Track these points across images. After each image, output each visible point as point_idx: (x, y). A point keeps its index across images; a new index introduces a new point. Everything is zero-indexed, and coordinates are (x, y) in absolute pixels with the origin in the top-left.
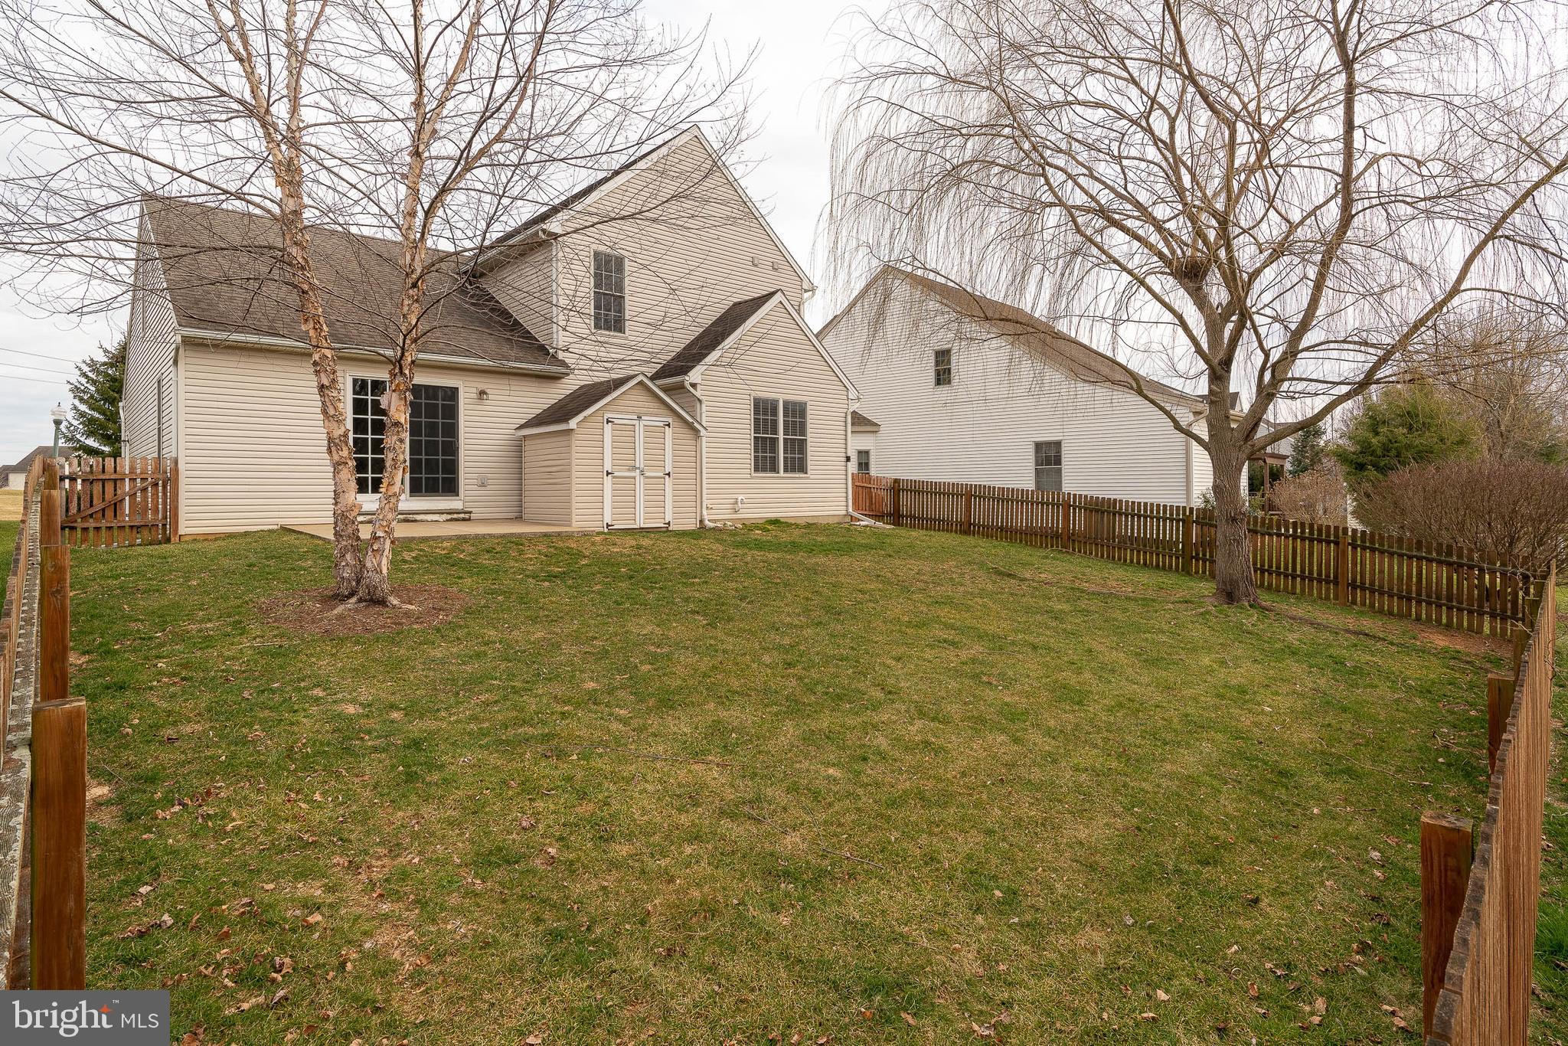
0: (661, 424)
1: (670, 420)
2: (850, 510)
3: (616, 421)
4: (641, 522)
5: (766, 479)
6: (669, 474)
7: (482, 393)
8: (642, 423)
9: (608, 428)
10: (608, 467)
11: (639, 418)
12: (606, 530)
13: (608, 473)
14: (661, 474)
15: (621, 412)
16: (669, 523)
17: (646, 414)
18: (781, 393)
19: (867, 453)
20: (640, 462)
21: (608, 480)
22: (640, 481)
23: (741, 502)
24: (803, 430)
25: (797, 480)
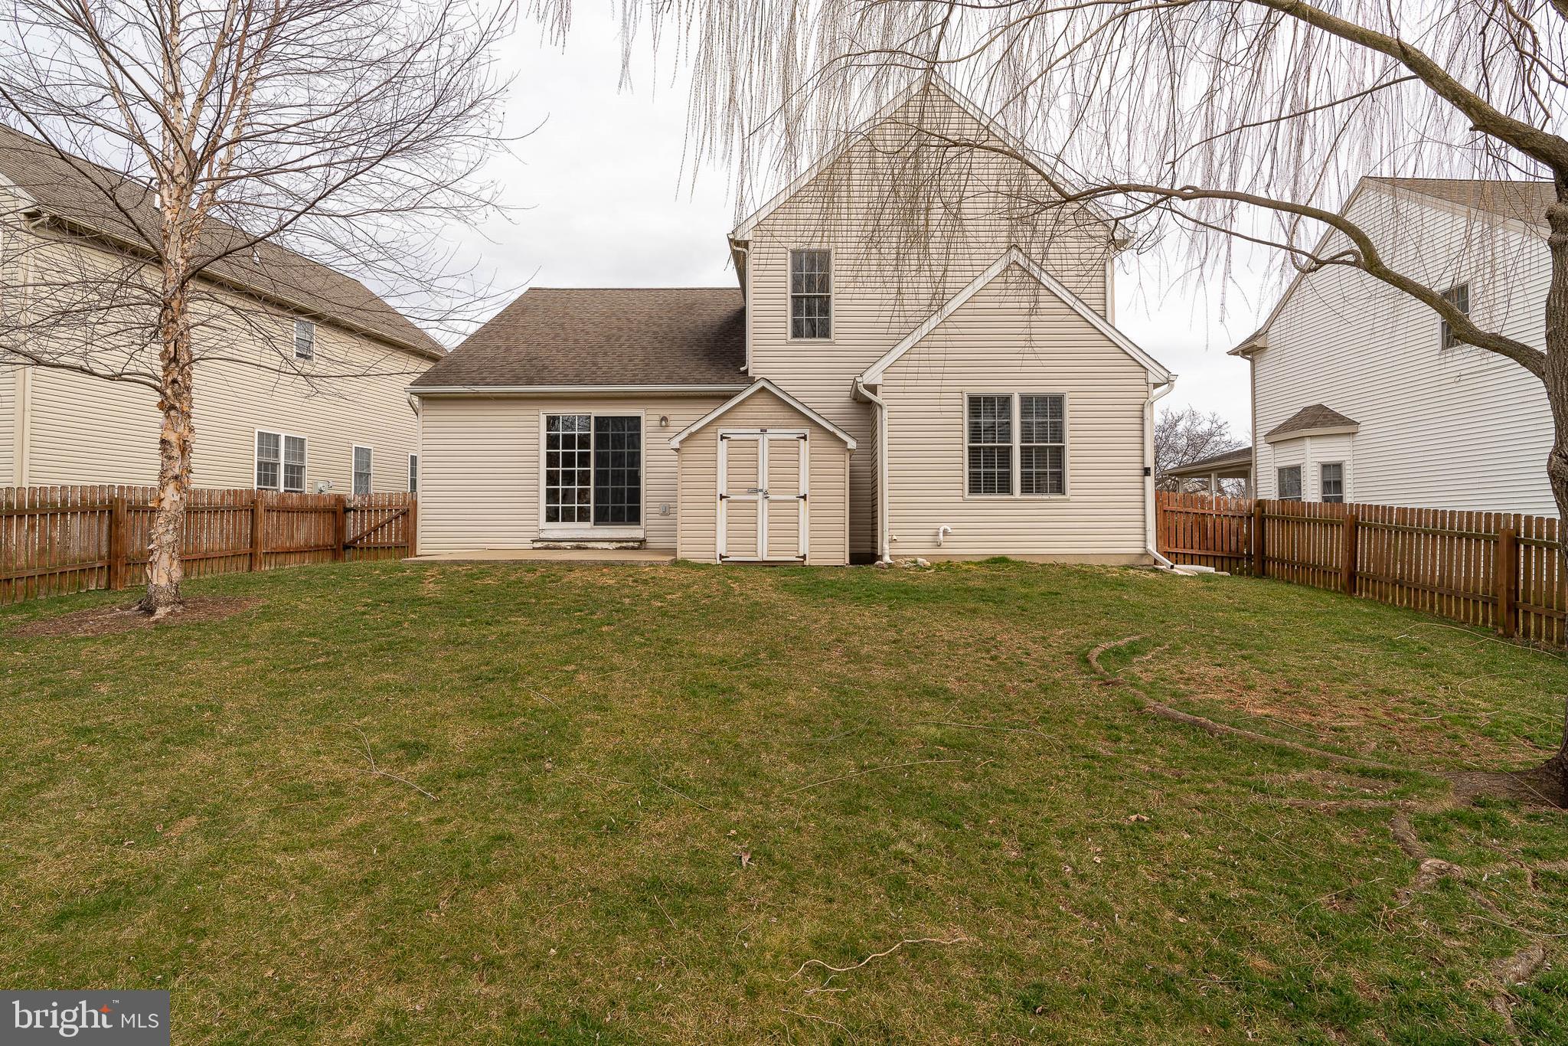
0: (794, 437)
1: (807, 432)
2: (1152, 547)
3: (733, 437)
4: (763, 554)
5: (990, 504)
6: (804, 497)
7: (664, 419)
8: (767, 437)
9: (723, 445)
10: (722, 489)
11: (763, 431)
12: (719, 562)
13: (722, 497)
14: (794, 497)
15: (739, 426)
16: (804, 557)
17: (773, 426)
18: (1015, 385)
19: (1338, 466)
20: (763, 483)
21: (722, 506)
22: (763, 507)
23: (945, 532)
24: (1058, 433)
25: (1043, 504)
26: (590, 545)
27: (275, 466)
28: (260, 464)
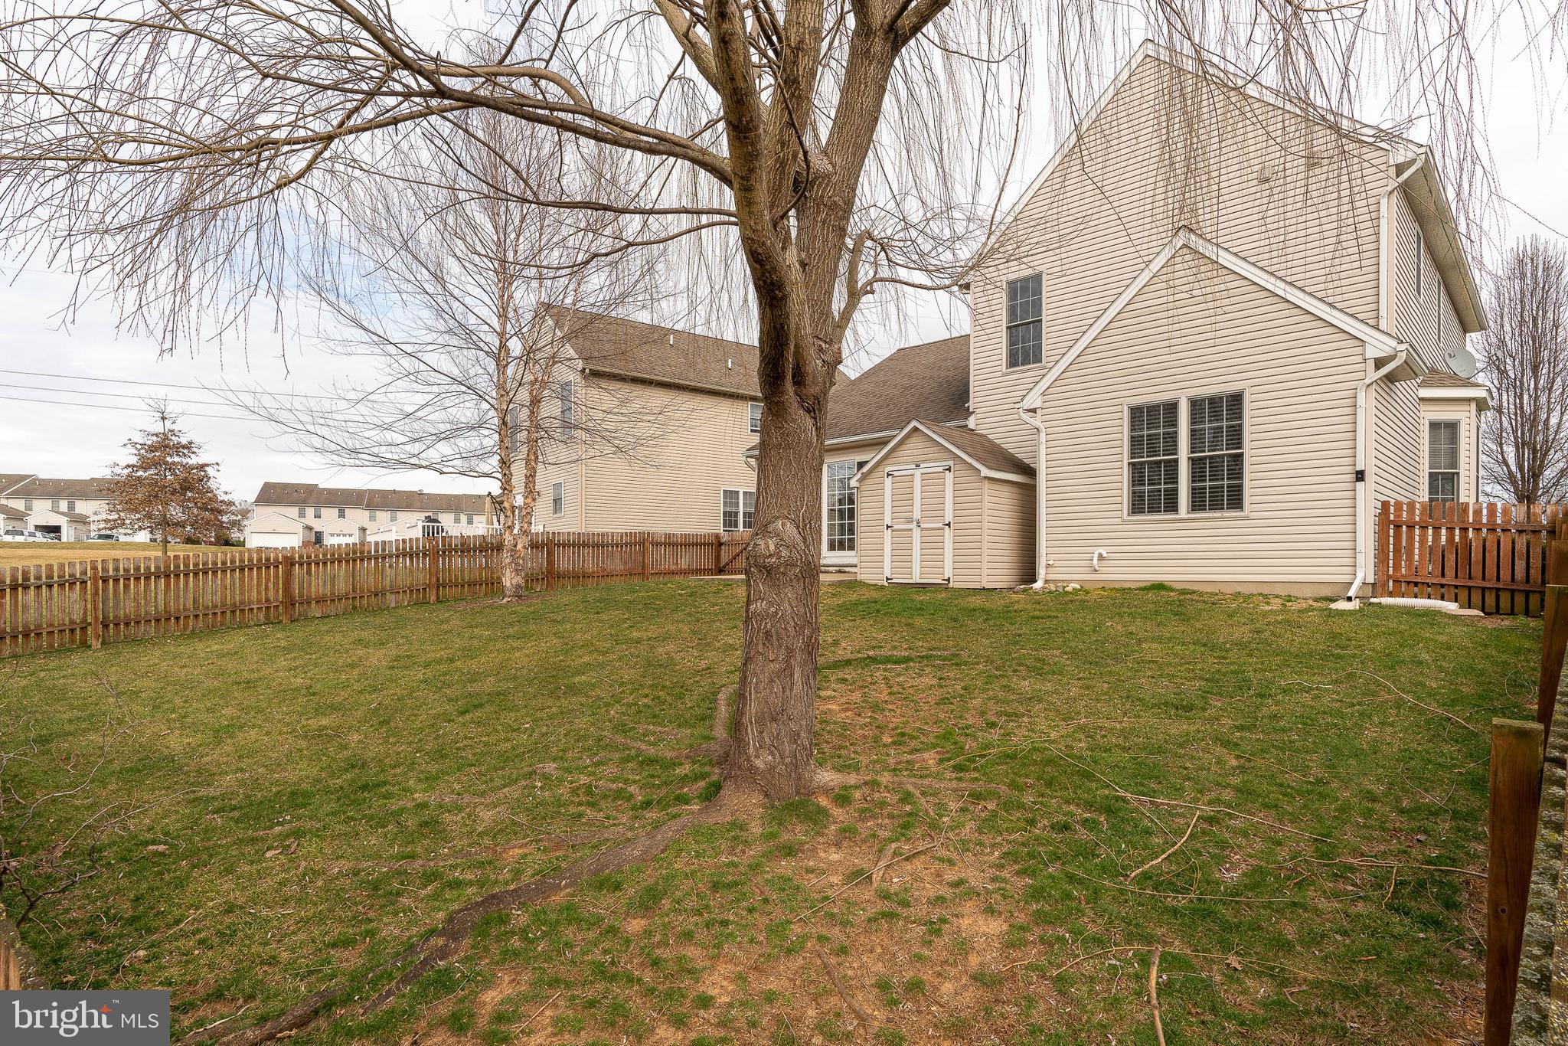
0: (941, 469)
1: (952, 463)
2: (1361, 573)
3: (895, 473)
4: (916, 578)
5: (1153, 525)
6: (949, 525)
8: (920, 471)
9: (888, 481)
10: (888, 521)
11: (918, 466)
12: (886, 584)
13: (888, 527)
14: (940, 525)
15: (900, 464)
16: (948, 580)
17: (924, 461)
18: (1183, 389)
20: (917, 513)
21: (888, 534)
22: (917, 533)
23: (1101, 557)
24: (1236, 437)
25: (1218, 524)
26: (847, 569)
27: (736, 514)
28: (725, 513)
